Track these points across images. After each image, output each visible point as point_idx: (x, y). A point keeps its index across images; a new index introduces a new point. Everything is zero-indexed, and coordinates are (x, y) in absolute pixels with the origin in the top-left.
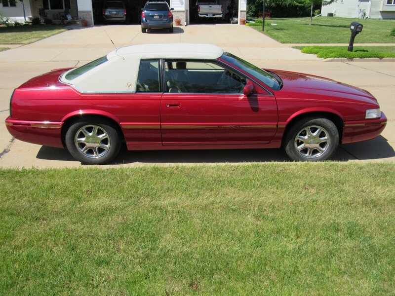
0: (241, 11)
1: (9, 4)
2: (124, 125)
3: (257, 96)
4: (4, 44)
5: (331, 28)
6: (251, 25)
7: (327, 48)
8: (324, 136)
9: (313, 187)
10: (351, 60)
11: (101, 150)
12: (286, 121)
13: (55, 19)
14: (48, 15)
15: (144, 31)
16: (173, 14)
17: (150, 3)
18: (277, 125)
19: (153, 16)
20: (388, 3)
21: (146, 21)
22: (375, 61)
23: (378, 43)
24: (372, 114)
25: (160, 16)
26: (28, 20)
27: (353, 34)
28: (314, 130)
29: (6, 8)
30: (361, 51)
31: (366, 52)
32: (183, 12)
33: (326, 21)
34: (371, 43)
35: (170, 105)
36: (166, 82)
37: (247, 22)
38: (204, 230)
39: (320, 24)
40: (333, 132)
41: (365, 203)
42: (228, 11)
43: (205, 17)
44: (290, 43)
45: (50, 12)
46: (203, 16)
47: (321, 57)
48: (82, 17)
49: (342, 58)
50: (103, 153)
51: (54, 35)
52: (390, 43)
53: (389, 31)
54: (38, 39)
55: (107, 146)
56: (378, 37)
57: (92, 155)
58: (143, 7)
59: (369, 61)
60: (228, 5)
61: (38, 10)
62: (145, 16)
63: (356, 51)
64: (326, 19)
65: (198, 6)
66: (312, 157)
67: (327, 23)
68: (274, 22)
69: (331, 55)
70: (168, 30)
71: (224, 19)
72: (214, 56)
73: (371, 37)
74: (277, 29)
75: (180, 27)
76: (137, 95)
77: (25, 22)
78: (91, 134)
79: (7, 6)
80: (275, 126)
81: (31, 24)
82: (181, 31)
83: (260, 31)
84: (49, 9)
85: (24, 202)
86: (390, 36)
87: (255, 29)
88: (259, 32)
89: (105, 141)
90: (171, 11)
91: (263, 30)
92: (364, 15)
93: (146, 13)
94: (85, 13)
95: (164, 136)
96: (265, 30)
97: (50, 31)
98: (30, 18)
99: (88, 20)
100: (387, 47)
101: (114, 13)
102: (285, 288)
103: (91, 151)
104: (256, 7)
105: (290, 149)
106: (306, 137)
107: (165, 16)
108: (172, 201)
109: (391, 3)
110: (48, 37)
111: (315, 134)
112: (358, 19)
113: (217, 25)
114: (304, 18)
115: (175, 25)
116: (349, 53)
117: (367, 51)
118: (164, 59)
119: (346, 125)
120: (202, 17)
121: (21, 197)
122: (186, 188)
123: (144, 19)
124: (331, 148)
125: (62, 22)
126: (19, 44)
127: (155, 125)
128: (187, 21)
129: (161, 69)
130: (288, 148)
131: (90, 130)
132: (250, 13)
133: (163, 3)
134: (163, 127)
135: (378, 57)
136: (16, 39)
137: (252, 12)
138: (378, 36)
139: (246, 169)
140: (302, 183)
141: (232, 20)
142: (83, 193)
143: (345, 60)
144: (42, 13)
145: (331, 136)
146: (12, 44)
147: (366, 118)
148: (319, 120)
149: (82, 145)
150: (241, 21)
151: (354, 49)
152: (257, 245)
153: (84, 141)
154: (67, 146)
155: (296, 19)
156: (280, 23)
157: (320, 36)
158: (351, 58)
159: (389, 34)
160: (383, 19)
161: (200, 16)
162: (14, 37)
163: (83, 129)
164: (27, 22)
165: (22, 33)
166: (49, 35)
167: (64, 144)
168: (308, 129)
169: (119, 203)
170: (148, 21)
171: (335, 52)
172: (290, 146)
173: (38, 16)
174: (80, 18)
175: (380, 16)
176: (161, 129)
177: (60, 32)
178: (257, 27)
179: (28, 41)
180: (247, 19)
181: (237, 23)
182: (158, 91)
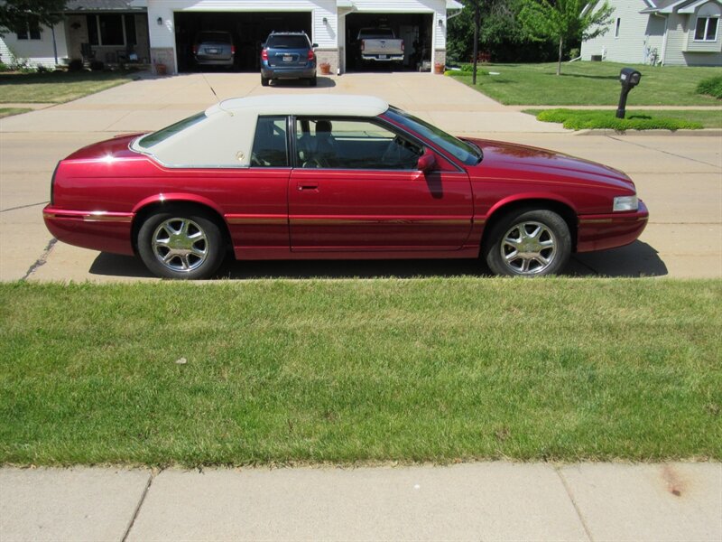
0: (437, 50)
1: (29, 34)
2: (231, 218)
3: (440, 174)
4: (23, 102)
5: (594, 80)
6: (453, 75)
7: (581, 112)
8: (548, 239)
9: (520, 307)
10: (622, 134)
11: (193, 259)
12: (485, 214)
13: (108, 62)
14: (97, 56)
15: (265, 83)
16: (316, 53)
17: (277, 34)
18: (472, 220)
19: (281, 57)
20: (696, 38)
21: (269, 65)
22: (663, 134)
23: (672, 105)
24: (623, 205)
25: (295, 58)
26: (61, 62)
27: (624, 88)
28: (531, 229)
29: (23, 42)
30: (639, 117)
31: (648, 120)
32: (335, 50)
33: (588, 69)
34: (659, 105)
35: (304, 188)
36: (298, 152)
37: (446, 70)
38: (348, 357)
39: (576, 73)
40: (560, 233)
41: (596, 328)
42: (414, 51)
43: (372, 60)
44: (520, 104)
45: (100, 49)
46: (370, 58)
47: (570, 128)
48: (157, 59)
49: (607, 130)
50: (197, 264)
51: (108, 88)
52: (693, 105)
53: (694, 86)
54: (81, 94)
55: (204, 252)
56: (675, 96)
57: (179, 267)
58: (264, 42)
59: (652, 134)
60: (413, 40)
61: (80, 46)
62: (268, 58)
63: (631, 118)
64: (587, 65)
65: (360, 40)
66: (529, 272)
67: (590, 71)
68: (495, 71)
69: (586, 124)
70: (308, 82)
71: (407, 63)
72: (373, 112)
73: (663, 95)
74: (499, 81)
75: (328, 76)
76: (252, 170)
77: (57, 67)
78: (178, 233)
79: (26, 38)
80: (469, 221)
81: (66, 70)
82: (331, 83)
83: (468, 85)
84: (98, 44)
85: (78, 325)
86: (695, 94)
87: (461, 81)
88: (465, 86)
89: (200, 245)
90: (314, 49)
91: (475, 83)
92: (656, 58)
93: (270, 52)
94: (163, 52)
95: (294, 237)
96: (478, 84)
97: (101, 82)
98: (65, 60)
99: (167, 64)
100: (686, 113)
101: (214, 51)
102: (457, 420)
103: (177, 261)
104: (466, 43)
105: (494, 259)
106: (519, 241)
107: (302, 57)
108: (303, 323)
109: (702, 38)
110: (98, 91)
111: (532, 235)
112: (645, 65)
113: (394, 73)
114: (550, 64)
115: (319, 74)
116: (618, 120)
117: (650, 118)
118: (294, 116)
119: (582, 221)
120: (368, 60)
121: (71, 318)
122: (326, 309)
123: (266, 62)
124: (559, 258)
125: (122, 67)
126: (48, 102)
127: (279, 218)
128: (341, 67)
129: (290, 132)
130: (490, 257)
131: (176, 226)
132: (455, 55)
133: (299, 34)
134: (292, 221)
135: (668, 128)
136: (43, 94)
137: (458, 52)
138: (674, 93)
139: (422, 286)
140: (505, 303)
141: (422, 65)
142: (167, 313)
143: (611, 133)
144: (86, 50)
145: (558, 237)
146: (35, 102)
147: (614, 210)
148: (539, 212)
149: (164, 250)
150: (436, 67)
151: (627, 115)
152: (425, 373)
153: (168, 244)
154: (140, 252)
155: (536, 65)
156: (505, 71)
157: (572, 93)
158: (621, 130)
159: (693, 91)
160: (689, 65)
161: (364, 58)
162: (40, 92)
163: (165, 225)
164: (60, 67)
165: (53, 85)
166: (99, 88)
167: (136, 250)
168: (521, 227)
169: (222, 326)
170: (273, 66)
171: (593, 118)
172: (493, 254)
173: (79, 56)
174: (154, 61)
175: (682, 60)
176: (289, 225)
177: (118, 84)
178: (464, 77)
179: (64, 98)
180: (448, 65)
181: (429, 70)
182: (285, 166)
